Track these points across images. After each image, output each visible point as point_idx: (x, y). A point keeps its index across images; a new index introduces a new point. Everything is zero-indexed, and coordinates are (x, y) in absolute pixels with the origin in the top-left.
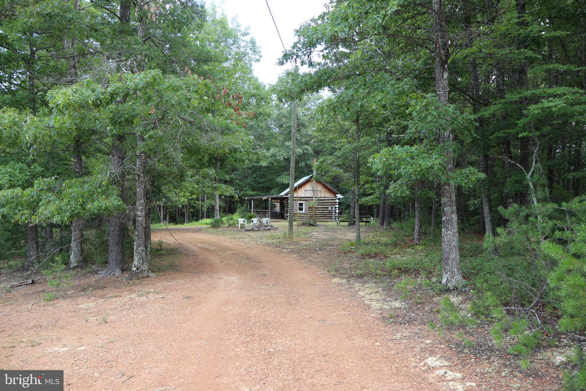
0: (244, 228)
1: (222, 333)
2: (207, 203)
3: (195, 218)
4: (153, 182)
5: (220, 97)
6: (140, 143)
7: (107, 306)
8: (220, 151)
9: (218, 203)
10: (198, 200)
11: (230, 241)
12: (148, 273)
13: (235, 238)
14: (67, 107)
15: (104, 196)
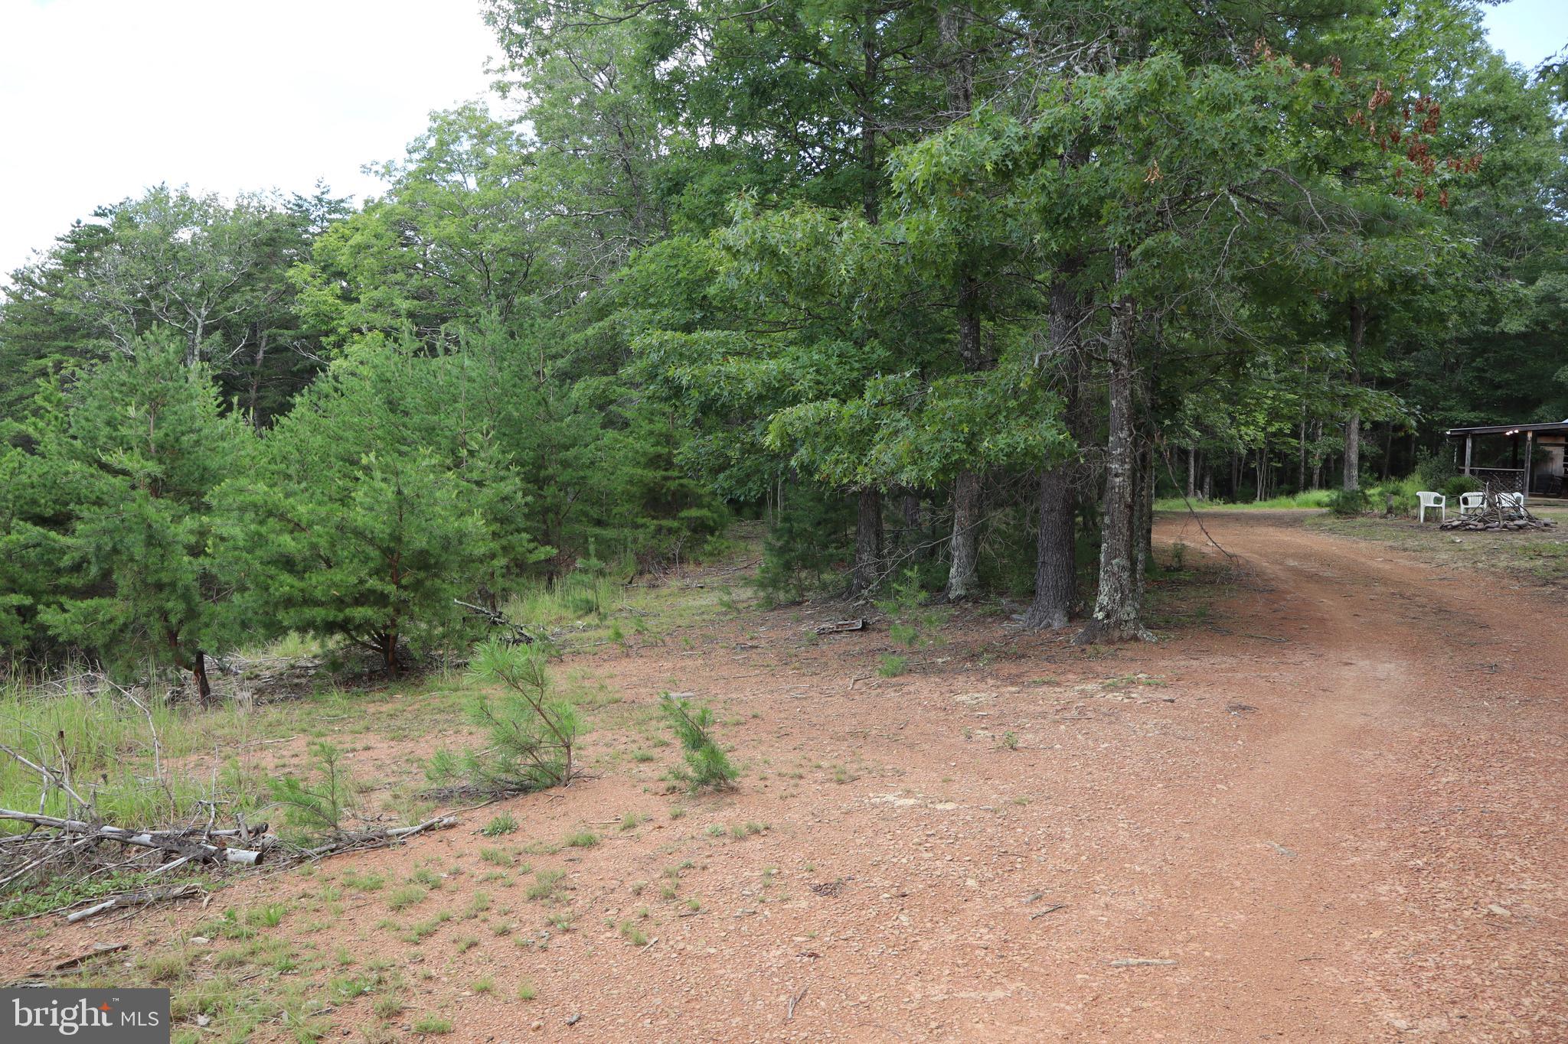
0: (1438, 519)
1: (1335, 827)
2: (1323, 445)
3: (1285, 486)
4: (1156, 382)
5: (1361, 119)
6: (1122, 274)
7: (1023, 706)
8: (1357, 285)
9: (1355, 444)
10: (1295, 434)
11: (1388, 557)
12: (1137, 628)
13: (1405, 550)
14: (933, 186)
15: (1022, 420)
